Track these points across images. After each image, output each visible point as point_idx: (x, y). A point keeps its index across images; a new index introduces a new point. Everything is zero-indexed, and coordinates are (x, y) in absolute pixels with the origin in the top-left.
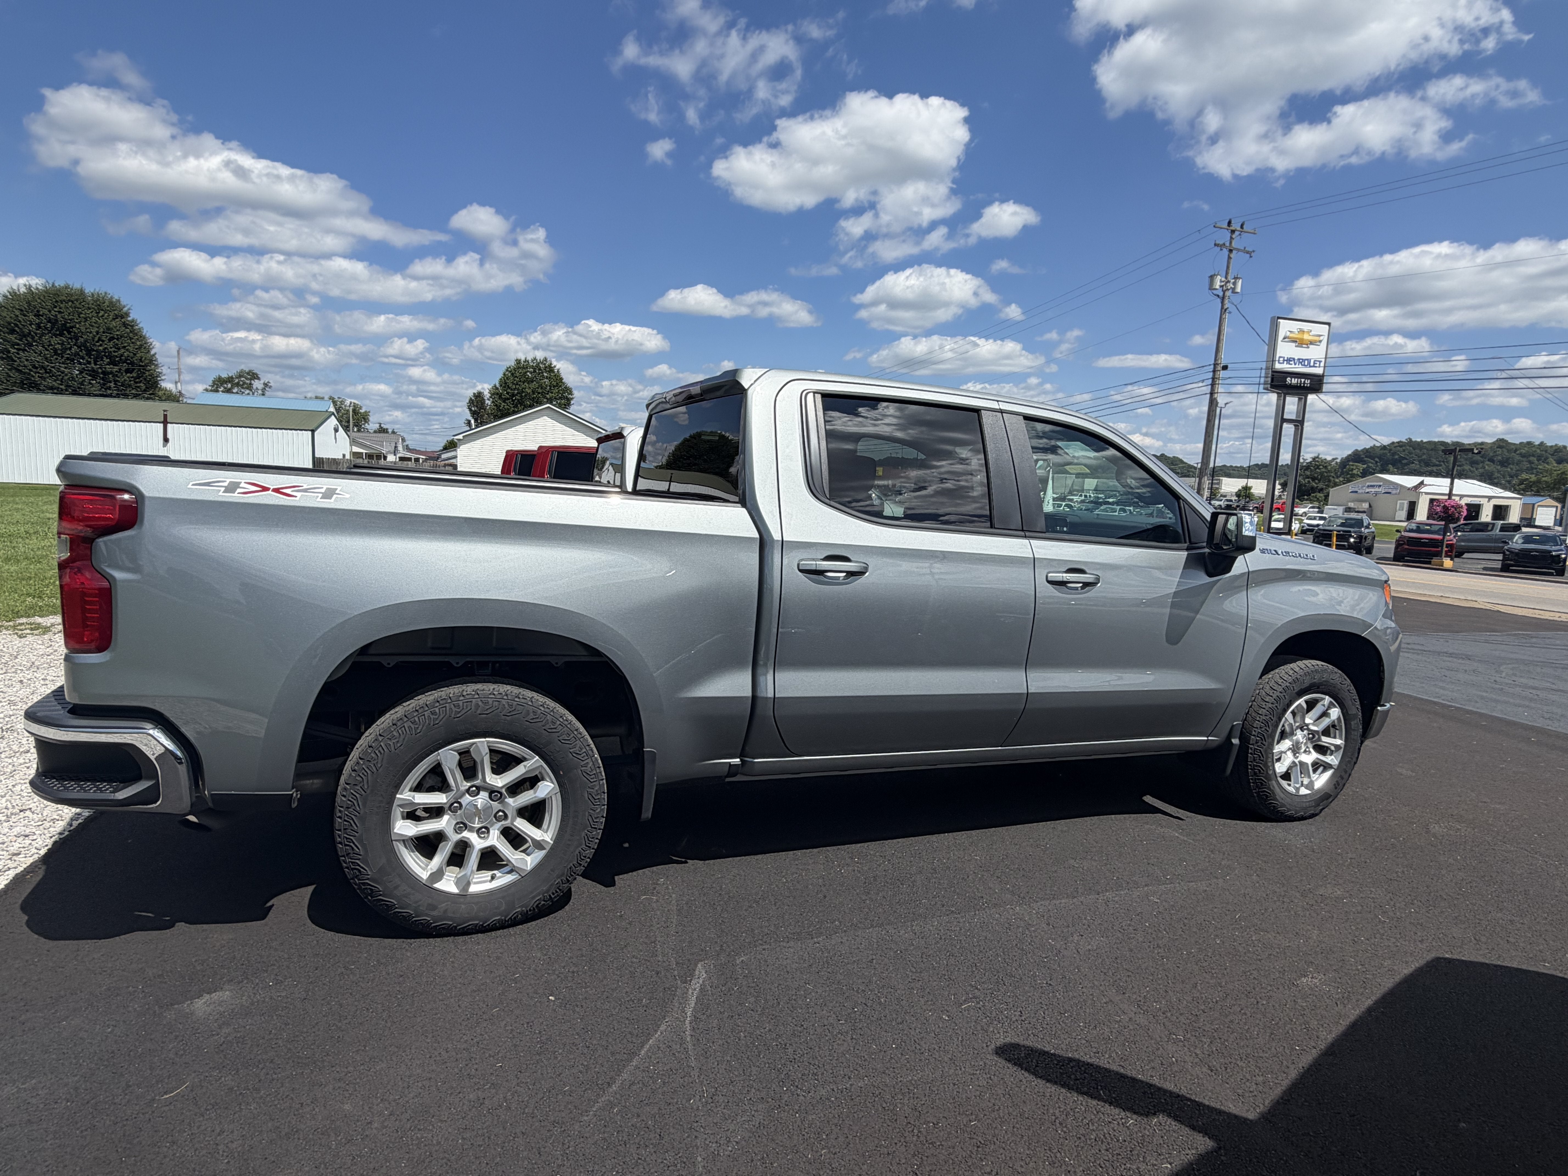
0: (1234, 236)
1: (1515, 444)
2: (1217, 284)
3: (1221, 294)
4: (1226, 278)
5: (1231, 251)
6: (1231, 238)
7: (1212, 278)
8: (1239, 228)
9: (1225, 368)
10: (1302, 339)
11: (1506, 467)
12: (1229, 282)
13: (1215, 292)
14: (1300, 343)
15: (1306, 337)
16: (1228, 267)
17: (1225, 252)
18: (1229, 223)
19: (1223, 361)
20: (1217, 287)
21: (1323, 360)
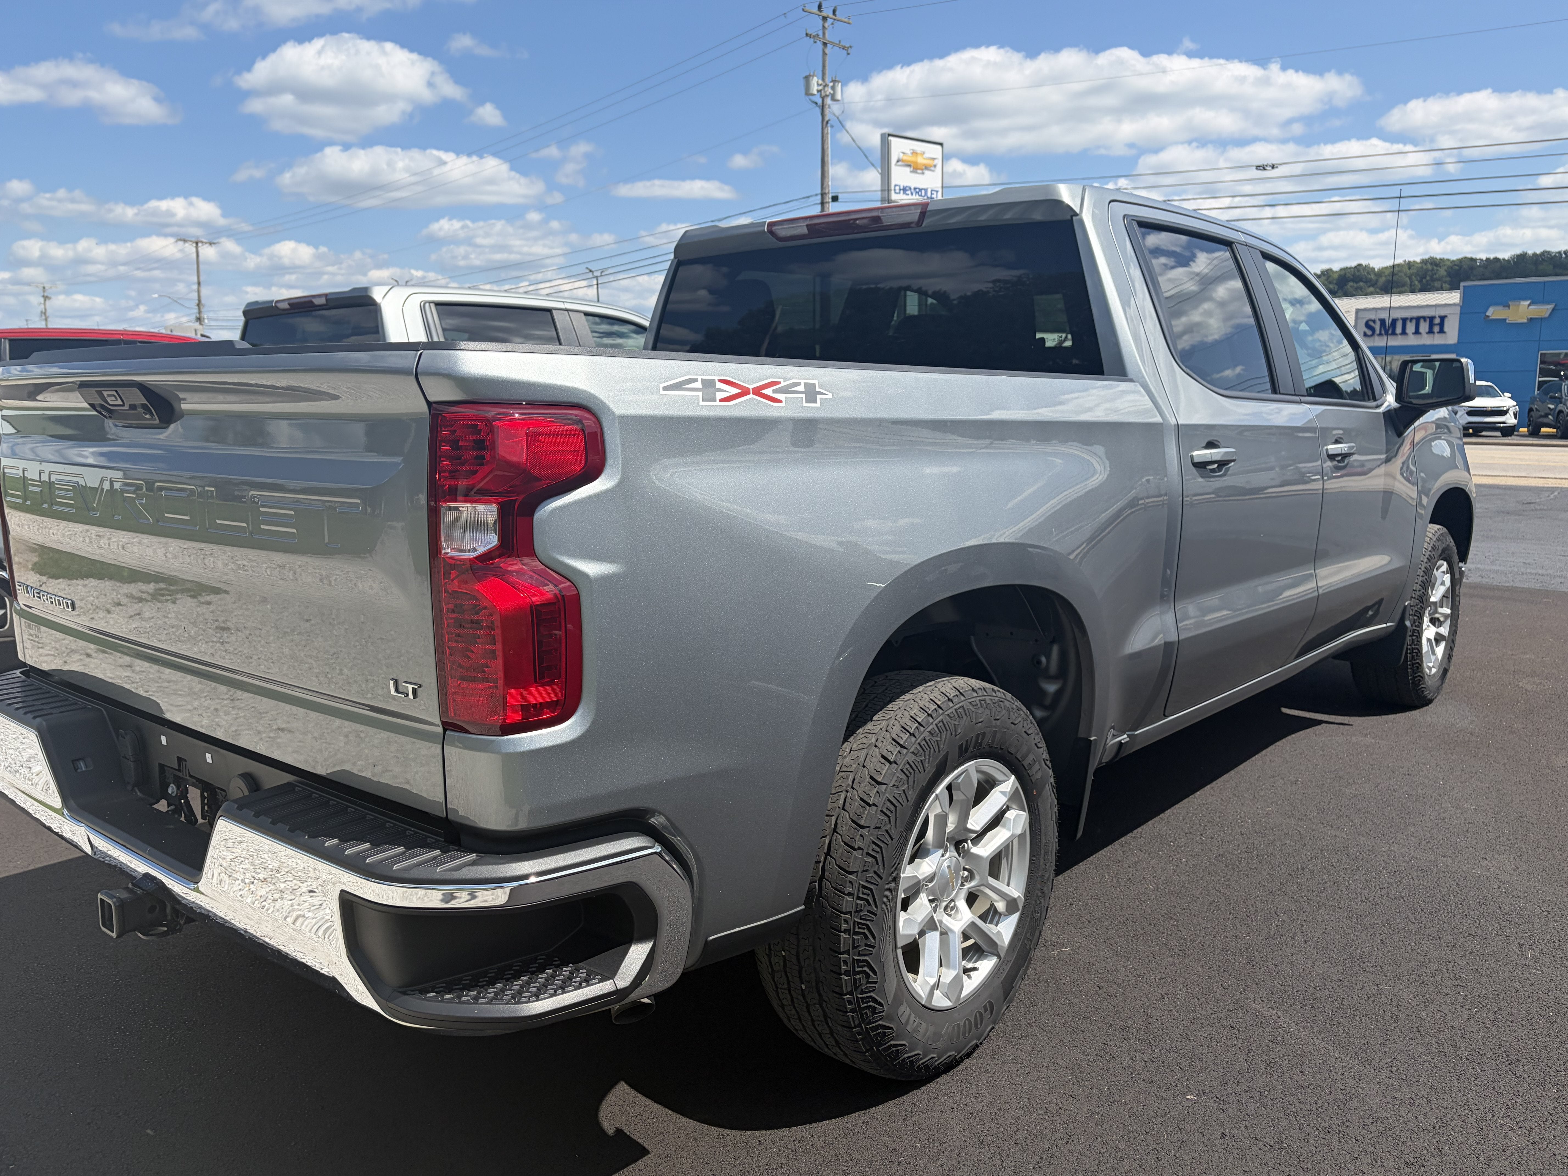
0: (826, 25)
2: (815, 89)
3: (820, 101)
4: (823, 80)
5: (825, 44)
6: (824, 27)
7: (807, 79)
8: (831, 15)
9: (835, 199)
10: (916, 163)
12: (826, 85)
13: (812, 98)
14: (916, 168)
15: (920, 160)
16: (824, 66)
17: (819, 45)
18: (820, 7)
19: (831, 192)
20: (815, 92)
21: (940, 190)
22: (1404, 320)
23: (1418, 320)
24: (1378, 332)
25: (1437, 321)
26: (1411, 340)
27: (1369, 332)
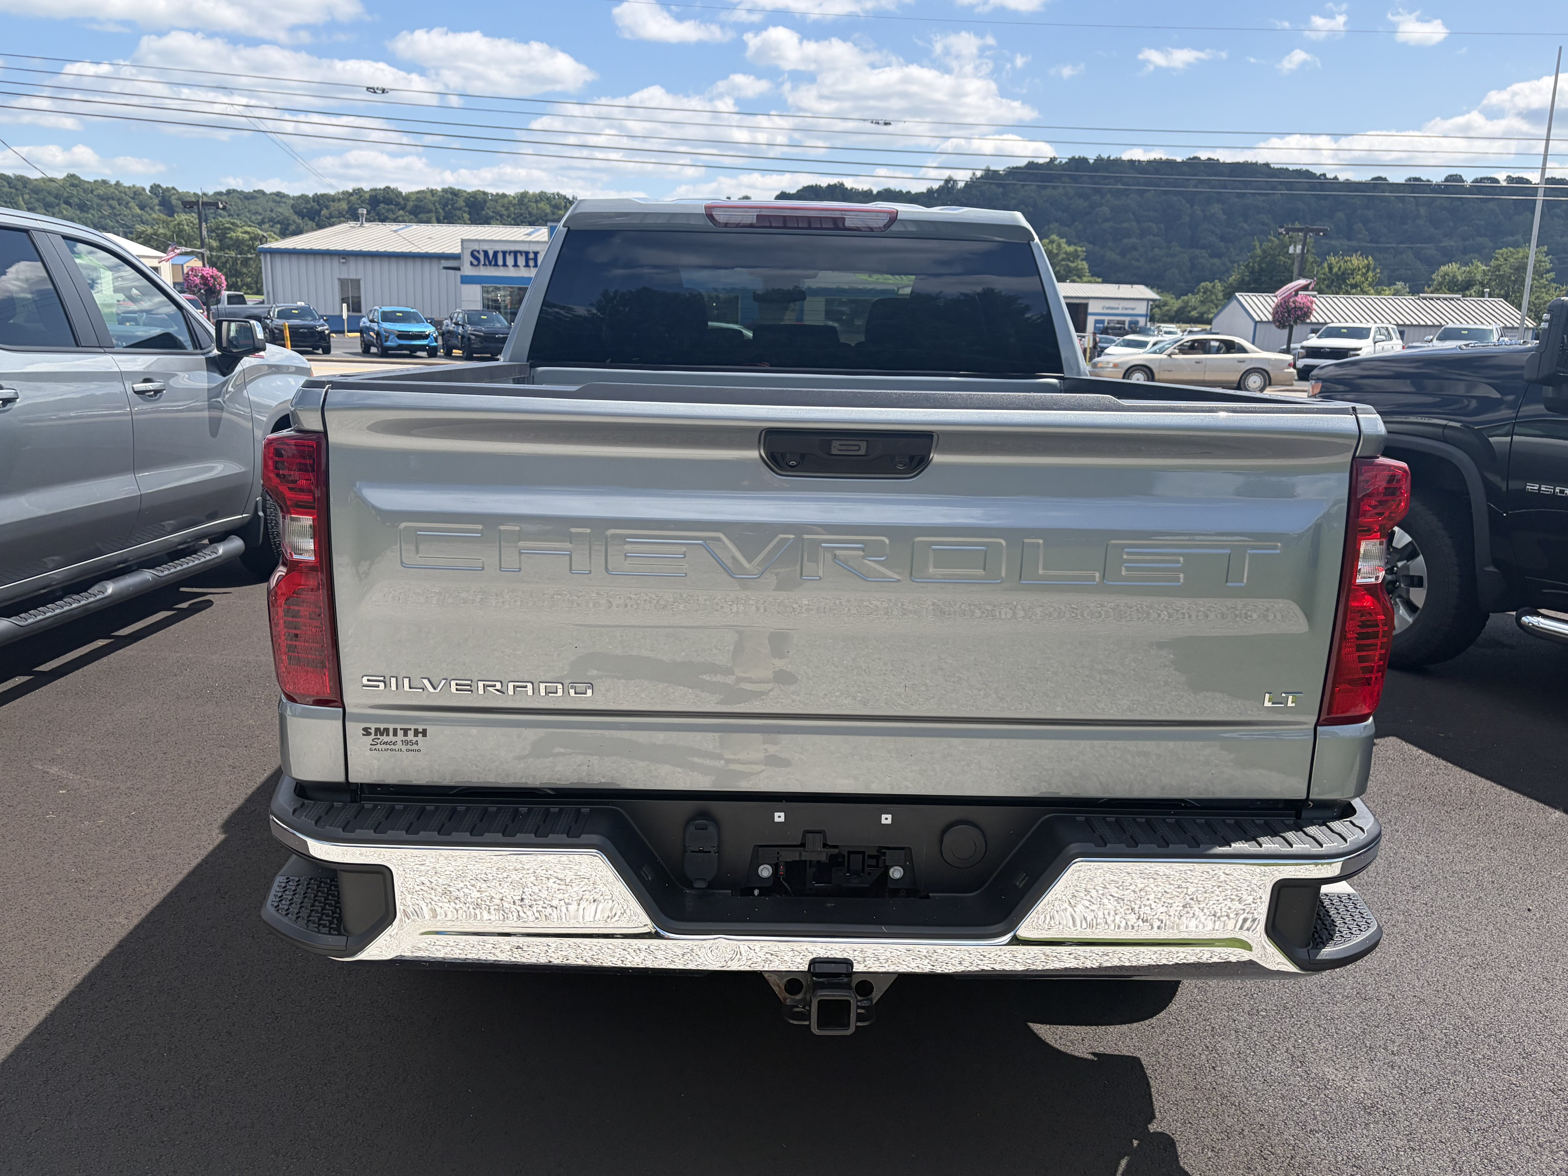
1: (89, 183)
11: (87, 212)
22: (504, 253)
23: (516, 253)
24: (482, 262)
25: (531, 256)
26: (511, 272)
27: (475, 263)
